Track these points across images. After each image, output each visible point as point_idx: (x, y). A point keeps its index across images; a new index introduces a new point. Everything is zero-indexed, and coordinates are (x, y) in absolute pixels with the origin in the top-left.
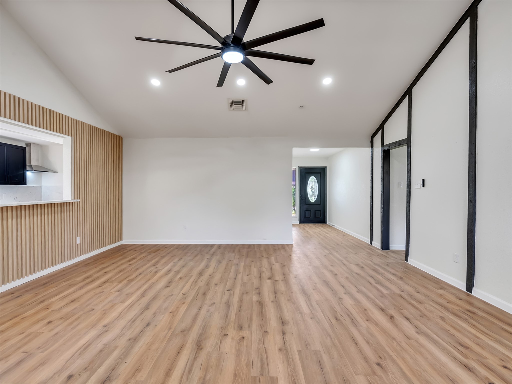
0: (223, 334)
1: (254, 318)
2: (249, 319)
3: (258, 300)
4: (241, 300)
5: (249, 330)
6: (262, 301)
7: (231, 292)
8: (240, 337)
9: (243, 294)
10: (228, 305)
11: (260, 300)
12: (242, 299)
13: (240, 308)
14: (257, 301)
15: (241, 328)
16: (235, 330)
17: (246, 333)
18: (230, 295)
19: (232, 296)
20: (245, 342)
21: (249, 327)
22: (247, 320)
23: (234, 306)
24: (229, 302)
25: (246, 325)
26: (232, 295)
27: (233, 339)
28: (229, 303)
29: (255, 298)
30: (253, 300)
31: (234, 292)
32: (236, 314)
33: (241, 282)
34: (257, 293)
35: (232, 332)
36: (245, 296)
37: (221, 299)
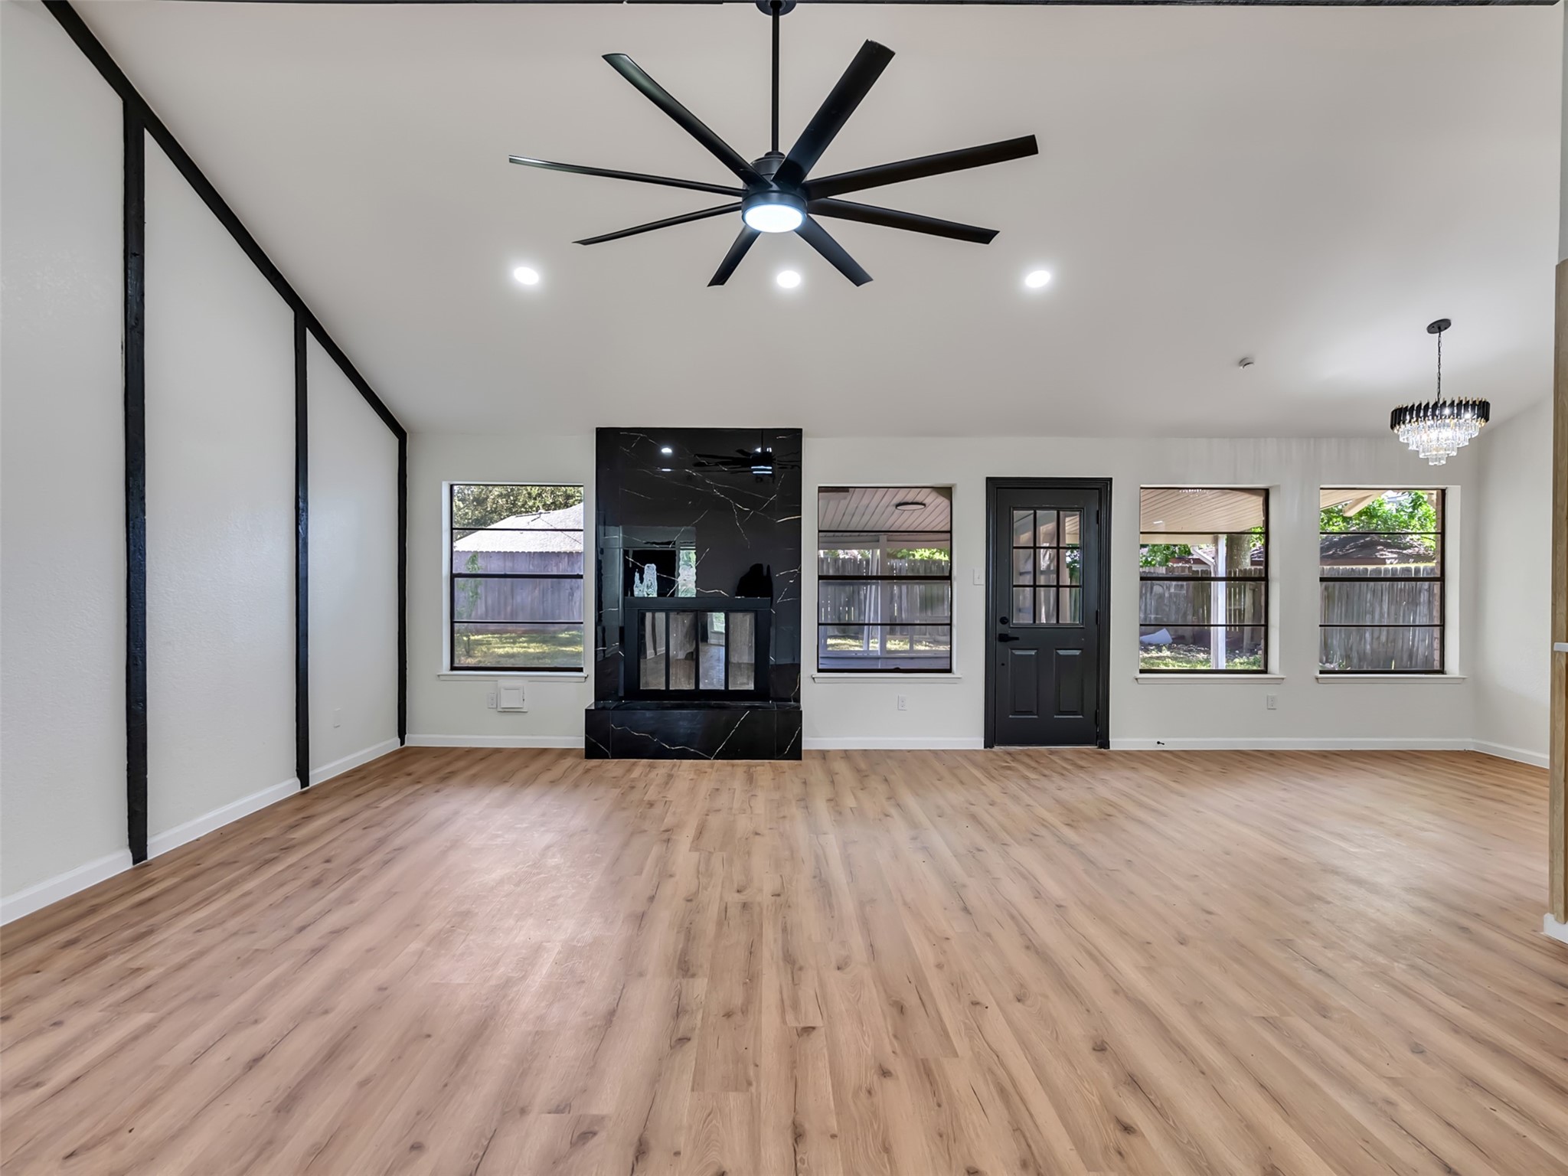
0: (782, 896)
1: (711, 929)
2: (726, 923)
3: (691, 980)
4: (751, 979)
5: (726, 903)
6: (677, 978)
7: (797, 1019)
8: (745, 893)
9: (745, 1011)
10: (791, 961)
11: (684, 981)
12: (746, 983)
13: (752, 951)
14: (693, 976)
15: (745, 906)
16: (759, 904)
17: (733, 898)
18: (796, 1006)
19: (785, 997)
20: (736, 886)
21: (726, 908)
22: (730, 922)
23: (772, 958)
24: (792, 973)
25: (733, 911)
26: (787, 1003)
27: (761, 890)
28: (789, 971)
29: (699, 987)
30: (707, 980)
31: (784, 1022)
32: (761, 935)
33: (759, 1095)
34: (686, 1012)
35: (765, 898)
36: (738, 1000)
37: (822, 985)
